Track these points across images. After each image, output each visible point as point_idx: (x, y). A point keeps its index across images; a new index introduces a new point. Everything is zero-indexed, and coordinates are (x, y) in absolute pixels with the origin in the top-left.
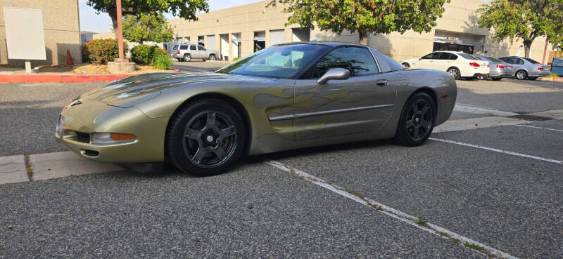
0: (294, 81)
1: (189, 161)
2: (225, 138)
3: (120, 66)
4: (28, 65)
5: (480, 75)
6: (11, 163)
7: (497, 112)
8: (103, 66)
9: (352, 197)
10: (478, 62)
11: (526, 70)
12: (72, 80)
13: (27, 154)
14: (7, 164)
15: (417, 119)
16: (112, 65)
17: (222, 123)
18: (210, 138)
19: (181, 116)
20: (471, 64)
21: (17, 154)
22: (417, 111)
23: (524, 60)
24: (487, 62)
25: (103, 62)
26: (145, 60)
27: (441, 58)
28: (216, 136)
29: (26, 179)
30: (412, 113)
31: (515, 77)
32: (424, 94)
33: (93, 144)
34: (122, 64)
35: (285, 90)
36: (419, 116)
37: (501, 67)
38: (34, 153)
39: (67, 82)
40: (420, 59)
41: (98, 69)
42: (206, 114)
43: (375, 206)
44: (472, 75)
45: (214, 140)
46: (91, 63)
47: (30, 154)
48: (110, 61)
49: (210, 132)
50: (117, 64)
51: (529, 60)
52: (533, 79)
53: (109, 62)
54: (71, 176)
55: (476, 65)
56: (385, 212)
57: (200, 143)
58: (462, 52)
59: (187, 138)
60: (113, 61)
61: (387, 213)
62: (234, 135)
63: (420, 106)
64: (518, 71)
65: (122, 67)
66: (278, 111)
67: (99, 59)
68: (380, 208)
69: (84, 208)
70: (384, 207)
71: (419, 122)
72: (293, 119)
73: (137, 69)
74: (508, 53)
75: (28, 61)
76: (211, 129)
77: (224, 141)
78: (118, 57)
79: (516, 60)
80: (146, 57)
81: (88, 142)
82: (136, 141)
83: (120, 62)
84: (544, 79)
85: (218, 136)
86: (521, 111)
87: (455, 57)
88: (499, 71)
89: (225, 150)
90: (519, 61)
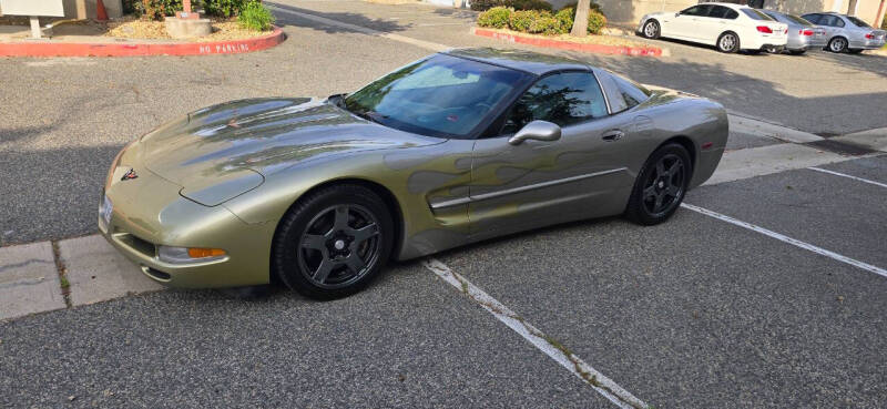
0: (472, 141)
1: (309, 283)
2: (363, 242)
3: (185, 25)
4: (35, 24)
5: (771, 46)
6: (33, 261)
7: (790, 132)
8: (157, 24)
9: (552, 352)
10: (771, 25)
11: (847, 37)
12: (109, 53)
13: (55, 240)
14: (27, 263)
15: (661, 184)
16: (172, 24)
17: (357, 220)
18: (339, 244)
19: (294, 218)
20: (759, 28)
21: (41, 240)
22: (661, 172)
23: (845, 20)
24: (785, 26)
25: (157, 17)
26: (226, 11)
27: (712, 15)
28: (348, 241)
29: (60, 303)
30: (654, 175)
31: (827, 49)
32: (675, 145)
33: (160, 260)
34: (189, 22)
35: (458, 160)
36: (663, 179)
37: (806, 33)
38: (66, 238)
39: (101, 56)
40: (677, 15)
41: (150, 30)
42: (334, 211)
43: (585, 375)
44: (758, 47)
45: (347, 246)
46: (138, 17)
47: (61, 239)
48: (169, 15)
49: (340, 235)
50: (181, 22)
51: (853, 20)
52: (857, 52)
53: (167, 19)
54: (129, 293)
55: (766, 30)
56: (600, 391)
57: (325, 254)
58: (746, 7)
59: (304, 250)
60: (173, 15)
61: (604, 393)
62: (376, 237)
63: (668, 164)
64: (834, 38)
65: (189, 28)
66: (447, 193)
67: (150, 12)
68: (593, 381)
69: (156, 376)
70: (601, 378)
71: (664, 188)
72: (467, 204)
73: (213, 31)
74: (821, 6)
75: (34, 17)
76: (342, 231)
77: (361, 247)
78: (182, 9)
79: (833, 18)
80: (226, 4)
81: (153, 255)
82: (226, 259)
83: (186, 18)
84: (873, 52)
85: (352, 239)
86: (827, 129)
87: (733, 15)
88: (803, 40)
89: (363, 258)
90: (836, 21)
